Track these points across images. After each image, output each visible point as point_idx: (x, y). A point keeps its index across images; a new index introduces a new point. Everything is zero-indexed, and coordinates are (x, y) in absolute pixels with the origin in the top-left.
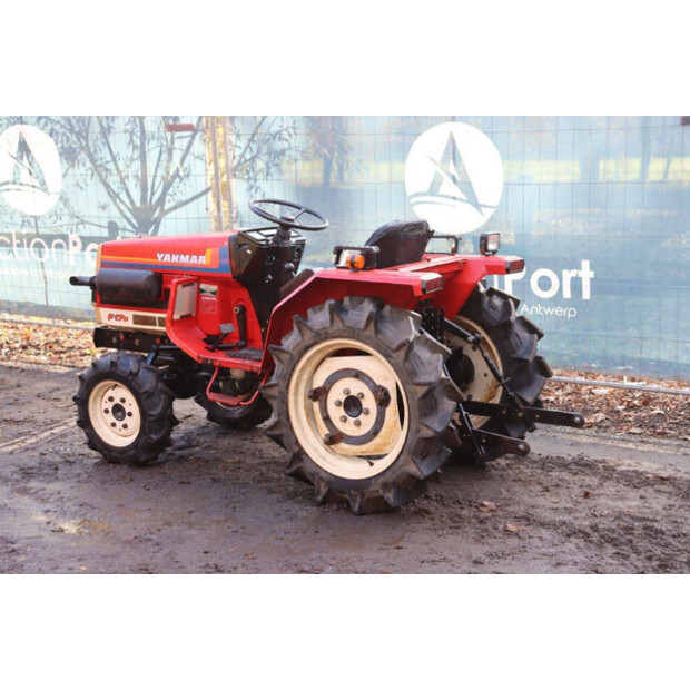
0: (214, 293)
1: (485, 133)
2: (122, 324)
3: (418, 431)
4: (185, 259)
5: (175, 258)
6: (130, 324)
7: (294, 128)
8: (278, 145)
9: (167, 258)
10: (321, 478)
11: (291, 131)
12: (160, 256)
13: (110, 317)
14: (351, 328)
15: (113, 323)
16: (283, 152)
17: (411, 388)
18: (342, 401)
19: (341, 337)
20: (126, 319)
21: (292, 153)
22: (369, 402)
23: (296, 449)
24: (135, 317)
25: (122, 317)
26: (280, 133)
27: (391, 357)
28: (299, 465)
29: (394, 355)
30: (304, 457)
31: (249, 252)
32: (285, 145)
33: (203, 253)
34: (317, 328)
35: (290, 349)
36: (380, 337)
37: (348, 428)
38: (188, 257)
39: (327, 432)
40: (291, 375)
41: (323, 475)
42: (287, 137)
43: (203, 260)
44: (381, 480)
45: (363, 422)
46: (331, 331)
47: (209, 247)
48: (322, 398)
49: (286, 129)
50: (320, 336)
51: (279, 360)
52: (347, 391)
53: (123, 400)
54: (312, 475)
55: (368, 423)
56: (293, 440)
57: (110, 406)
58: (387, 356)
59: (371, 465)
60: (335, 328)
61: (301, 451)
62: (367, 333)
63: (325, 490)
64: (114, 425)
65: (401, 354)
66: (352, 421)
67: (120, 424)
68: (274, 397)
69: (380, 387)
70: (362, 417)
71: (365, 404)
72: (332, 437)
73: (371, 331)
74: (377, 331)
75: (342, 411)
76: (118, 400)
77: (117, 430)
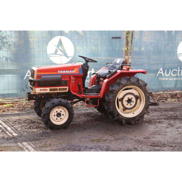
0: (74, 80)
2: (45, 92)
3: (147, 103)
4: (67, 72)
5: (64, 72)
7: (11, 36)
8: (5, 40)
9: (62, 72)
10: (124, 119)
11: (10, 36)
12: (59, 72)
14: (133, 83)
15: (42, 92)
16: (7, 42)
19: (130, 85)
20: (47, 90)
21: (10, 43)
22: (134, 99)
23: (117, 113)
24: (50, 89)
25: (45, 90)
26: (6, 37)
28: (118, 117)
30: (119, 115)
32: (8, 40)
33: (74, 70)
34: (124, 84)
35: (117, 90)
37: (129, 106)
38: (69, 71)
39: (123, 108)
41: (124, 118)
42: (9, 38)
43: (74, 72)
44: (139, 116)
45: (132, 104)
46: (127, 84)
47: (76, 68)
48: (122, 100)
49: (8, 36)
50: (124, 86)
51: (113, 93)
52: (128, 98)
53: (61, 111)
54: (121, 119)
55: (133, 104)
56: (117, 111)
57: (56, 114)
58: (141, 88)
59: (133, 113)
60: (128, 83)
61: (119, 113)
62: (136, 84)
63: (125, 121)
64: (57, 119)
65: (144, 87)
66: (129, 104)
67: (59, 118)
68: (112, 102)
69: (137, 96)
70: (132, 103)
71: (132, 100)
72: (125, 109)
73: (137, 83)
74: (139, 83)
75: (127, 103)
76: (59, 112)
77: (58, 120)
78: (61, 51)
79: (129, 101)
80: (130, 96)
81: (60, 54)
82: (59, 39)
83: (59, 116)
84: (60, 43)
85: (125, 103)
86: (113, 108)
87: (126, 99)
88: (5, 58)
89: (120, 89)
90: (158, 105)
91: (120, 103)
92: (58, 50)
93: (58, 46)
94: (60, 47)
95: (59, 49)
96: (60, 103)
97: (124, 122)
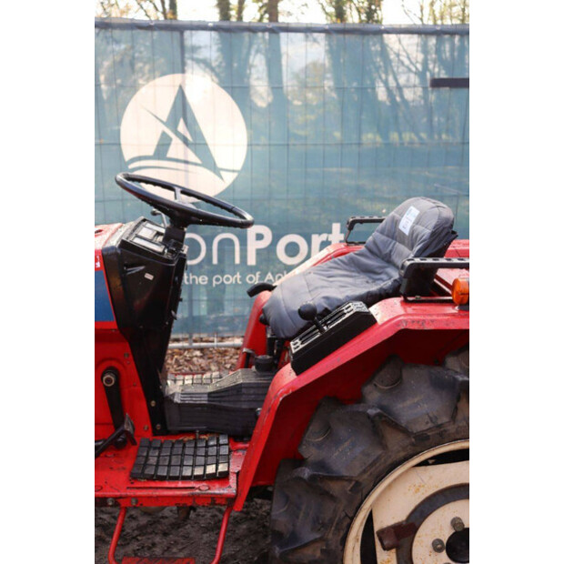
18: (445, 539)
31: (149, 277)
35: (355, 472)
48: (403, 542)
52: (457, 522)
75: (444, 558)
82: (177, 88)
87: (437, 527)
91: (386, 560)
92: (171, 139)
93: (172, 122)
95: (177, 133)
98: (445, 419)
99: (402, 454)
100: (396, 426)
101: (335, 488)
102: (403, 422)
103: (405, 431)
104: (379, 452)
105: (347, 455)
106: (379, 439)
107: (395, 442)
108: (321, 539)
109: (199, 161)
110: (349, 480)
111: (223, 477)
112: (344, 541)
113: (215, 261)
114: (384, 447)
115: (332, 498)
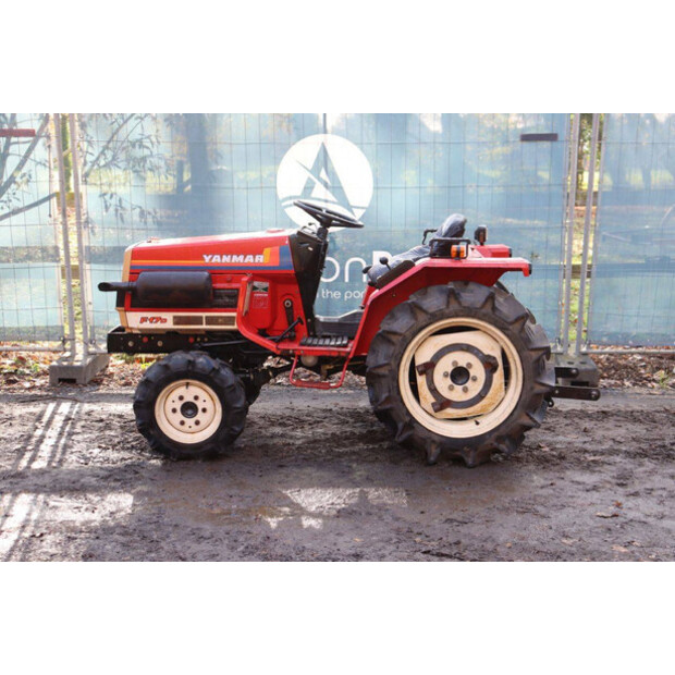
0: (266, 289)
1: (356, 144)
2: (159, 325)
4: (238, 259)
5: (226, 259)
6: (170, 325)
7: (156, 136)
8: (138, 153)
9: (216, 259)
10: (434, 442)
11: (154, 139)
12: (207, 259)
13: (143, 320)
14: (468, 308)
15: (147, 325)
16: (144, 159)
17: (526, 353)
18: (450, 372)
19: (457, 316)
21: (155, 160)
22: (478, 370)
23: (407, 419)
24: (175, 317)
25: (159, 319)
26: (140, 141)
27: (508, 329)
28: (410, 432)
29: (511, 327)
30: (415, 425)
31: (311, 249)
32: (146, 152)
33: (261, 253)
34: (431, 311)
35: (403, 331)
36: (497, 313)
37: (457, 394)
38: (241, 257)
39: (433, 400)
40: (403, 355)
41: (436, 438)
42: (149, 145)
43: (260, 259)
44: (496, 434)
45: (470, 388)
46: (446, 311)
47: (267, 246)
48: (429, 371)
49: (149, 137)
50: (435, 317)
51: (390, 342)
52: (455, 363)
53: (196, 398)
54: (424, 439)
55: (474, 388)
56: (404, 411)
57: (178, 405)
58: (503, 329)
59: (477, 423)
60: (451, 308)
61: (413, 420)
62: (484, 311)
63: (438, 451)
64: (182, 423)
65: (517, 326)
66: (459, 388)
67: (190, 422)
68: (384, 376)
69: (489, 356)
70: (469, 384)
71: (472, 372)
72: (442, 404)
73: (488, 309)
74: (494, 308)
75: (449, 381)
76: (189, 398)
77: (186, 428)
78: (326, 185)
79: (459, 375)
80: (463, 359)
81: (323, 197)
82: (320, 145)
83: (190, 412)
84: (324, 159)
85: (443, 384)
86: (388, 399)
87: (445, 365)
88: (138, 210)
89: (414, 329)
90: (597, 398)
91: (421, 380)
92: (314, 183)
93: (315, 171)
94: (323, 174)
95: (319, 179)
96: (190, 368)
97: (434, 451)
98: (444, 307)
99: (424, 323)
100: (421, 309)
101: (394, 339)
102: (425, 307)
103: (425, 312)
104: (413, 322)
105: (401, 323)
106: (414, 316)
107: (422, 318)
108: (387, 364)
109: (335, 200)
110: (400, 335)
111: (345, 346)
112: (399, 365)
113: (347, 280)
114: (416, 319)
115: (393, 344)
